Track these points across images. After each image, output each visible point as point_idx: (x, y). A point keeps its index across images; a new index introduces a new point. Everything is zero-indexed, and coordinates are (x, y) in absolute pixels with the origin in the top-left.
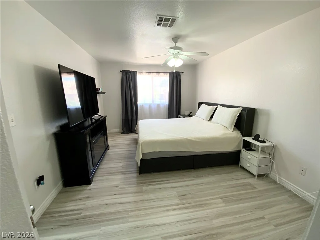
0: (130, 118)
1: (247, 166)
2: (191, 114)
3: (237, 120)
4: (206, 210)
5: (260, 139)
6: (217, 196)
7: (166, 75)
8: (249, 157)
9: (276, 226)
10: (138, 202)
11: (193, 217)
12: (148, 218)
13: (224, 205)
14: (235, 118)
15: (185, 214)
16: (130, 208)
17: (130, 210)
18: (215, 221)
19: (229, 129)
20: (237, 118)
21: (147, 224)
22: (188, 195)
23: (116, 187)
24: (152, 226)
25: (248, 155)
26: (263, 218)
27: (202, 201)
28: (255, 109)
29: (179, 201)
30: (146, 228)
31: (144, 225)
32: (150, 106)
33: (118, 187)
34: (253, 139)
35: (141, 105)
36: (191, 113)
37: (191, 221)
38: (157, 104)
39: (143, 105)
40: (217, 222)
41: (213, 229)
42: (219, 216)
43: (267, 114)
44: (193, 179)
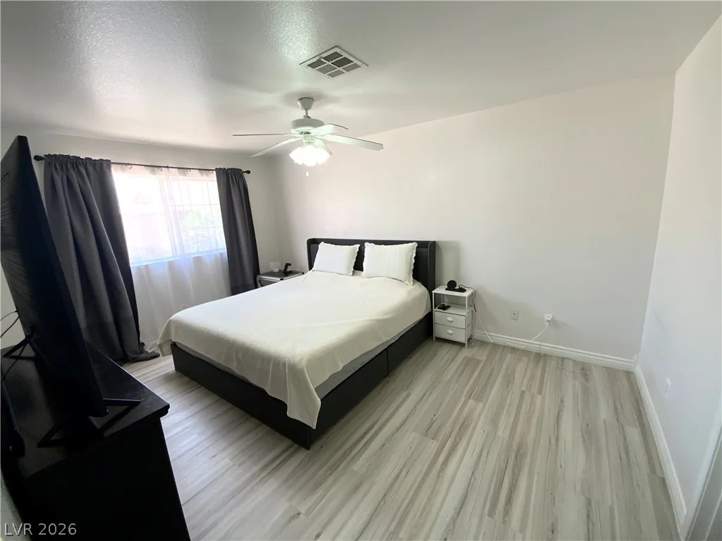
0: (109, 317)
1: (449, 333)
2: (289, 269)
3: (414, 264)
4: (475, 426)
5: (457, 288)
6: (463, 399)
7: (207, 175)
8: (450, 319)
9: (540, 393)
10: (385, 503)
11: (478, 451)
12: (435, 510)
13: (481, 405)
14: (411, 263)
15: (467, 453)
16: (389, 526)
17: (392, 528)
18: (500, 433)
19: (407, 282)
20: (413, 261)
21: (448, 519)
22: (431, 424)
23: (293, 518)
24: (458, 515)
25: (447, 317)
26: (523, 392)
27: (457, 418)
28: (435, 241)
29: (435, 442)
30: (454, 528)
31: (448, 526)
32: (171, 265)
33: (299, 514)
34: (446, 289)
35: (139, 268)
36: (287, 265)
37: (483, 458)
38: (193, 256)
39: (147, 266)
40: (503, 432)
41: (509, 445)
42: (495, 422)
43: (456, 247)
44: (405, 394)
